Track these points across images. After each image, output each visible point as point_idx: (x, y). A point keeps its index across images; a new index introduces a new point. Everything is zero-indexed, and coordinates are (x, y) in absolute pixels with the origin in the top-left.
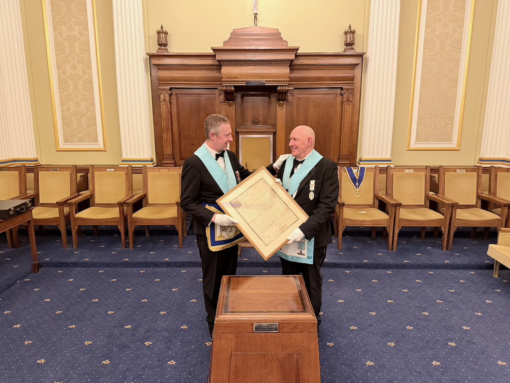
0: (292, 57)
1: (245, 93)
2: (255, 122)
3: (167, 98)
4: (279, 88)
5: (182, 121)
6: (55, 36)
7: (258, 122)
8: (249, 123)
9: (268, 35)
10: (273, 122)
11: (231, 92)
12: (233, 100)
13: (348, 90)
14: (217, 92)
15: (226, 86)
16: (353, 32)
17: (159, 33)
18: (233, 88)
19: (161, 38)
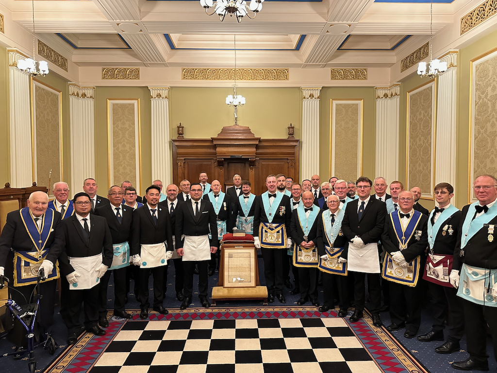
0: (257, 143)
1: (230, 162)
3: (182, 164)
4: (250, 159)
6: (114, 128)
9: (243, 130)
11: (222, 161)
12: (222, 166)
13: (291, 160)
14: (213, 161)
15: (219, 158)
16: (293, 128)
17: (178, 127)
19: (180, 130)
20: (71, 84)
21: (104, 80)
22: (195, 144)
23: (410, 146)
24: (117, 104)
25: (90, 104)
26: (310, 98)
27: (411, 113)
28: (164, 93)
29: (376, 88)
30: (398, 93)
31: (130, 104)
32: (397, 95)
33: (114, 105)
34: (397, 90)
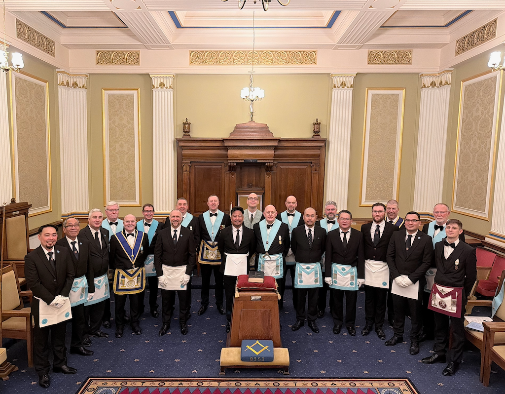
0: (276, 144)
2: (249, 186)
3: (188, 169)
4: (267, 164)
6: (110, 124)
7: (252, 186)
8: (245, 186)
9: (260, 128)
10: (262, 185)
11: (234, 166)
12: (234, 171)
13: (315, 163)
14: (223, 165)
15: (230, 162)
16: (319, 124)
17: (184, 124)
18: (235, 164)
19: (186, 127)
20: (60, 72)
21: (98, 66)
22: (203, 144)
23: (461, 150)
24: (113, 95)
25: (81, 96)
26: (341, 87)
27: (465, 108)
28: (168, 82)
29: (422, 75)
30: (449, 82)
31: (128, 95)
32: (447, 83)
33: (109, 96)
34: (448, 77)
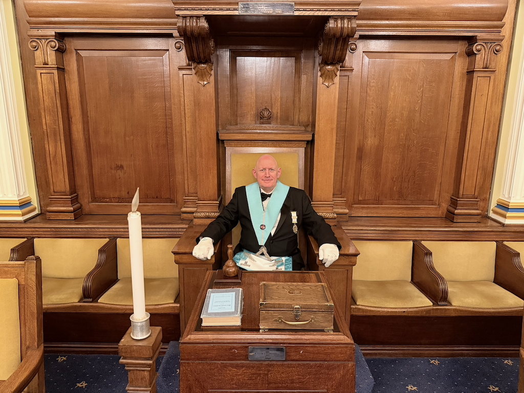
1: (239, 48)
2: (264, 117)
3: (52, 58)
4: (331, 24)
5: (92, 114)
7: (269, 118)
8: (249, 119)
11: (199, 34)
12: (207, 61)
13: (486, 41)
14: (171, 44)
15: (184, 17)
18: (204, 24)
